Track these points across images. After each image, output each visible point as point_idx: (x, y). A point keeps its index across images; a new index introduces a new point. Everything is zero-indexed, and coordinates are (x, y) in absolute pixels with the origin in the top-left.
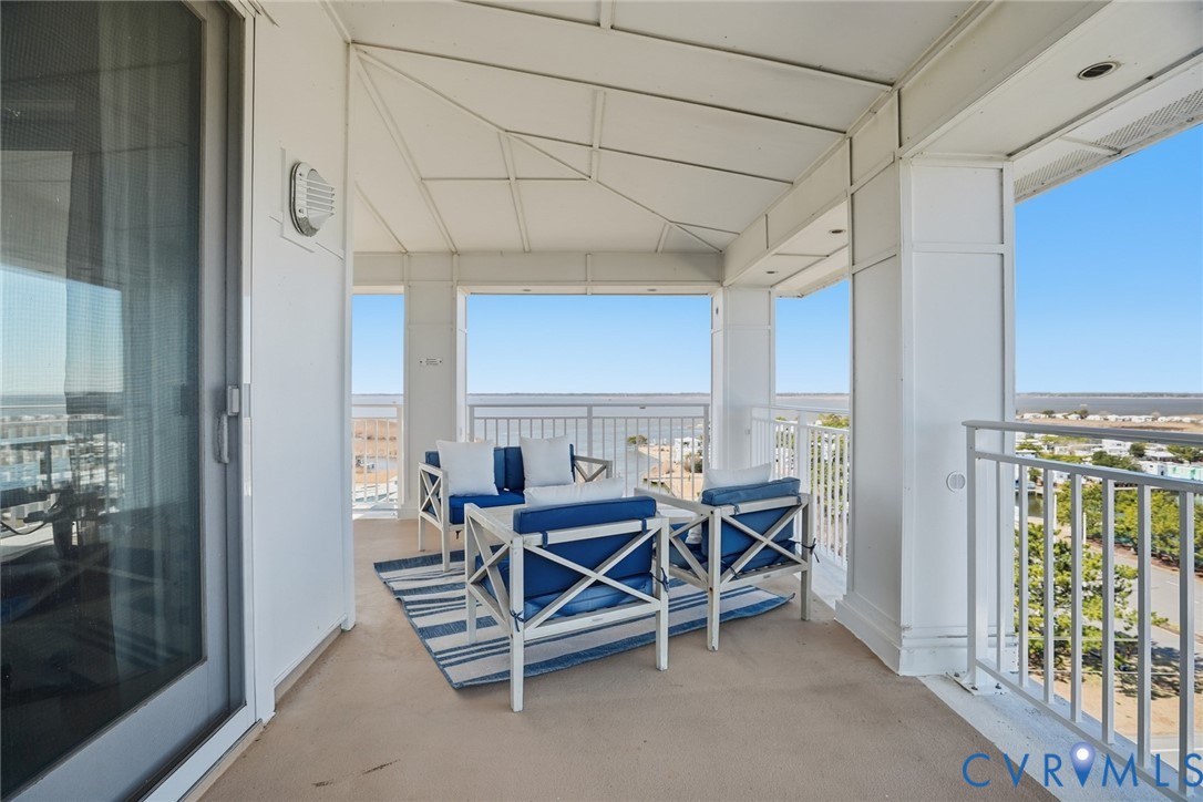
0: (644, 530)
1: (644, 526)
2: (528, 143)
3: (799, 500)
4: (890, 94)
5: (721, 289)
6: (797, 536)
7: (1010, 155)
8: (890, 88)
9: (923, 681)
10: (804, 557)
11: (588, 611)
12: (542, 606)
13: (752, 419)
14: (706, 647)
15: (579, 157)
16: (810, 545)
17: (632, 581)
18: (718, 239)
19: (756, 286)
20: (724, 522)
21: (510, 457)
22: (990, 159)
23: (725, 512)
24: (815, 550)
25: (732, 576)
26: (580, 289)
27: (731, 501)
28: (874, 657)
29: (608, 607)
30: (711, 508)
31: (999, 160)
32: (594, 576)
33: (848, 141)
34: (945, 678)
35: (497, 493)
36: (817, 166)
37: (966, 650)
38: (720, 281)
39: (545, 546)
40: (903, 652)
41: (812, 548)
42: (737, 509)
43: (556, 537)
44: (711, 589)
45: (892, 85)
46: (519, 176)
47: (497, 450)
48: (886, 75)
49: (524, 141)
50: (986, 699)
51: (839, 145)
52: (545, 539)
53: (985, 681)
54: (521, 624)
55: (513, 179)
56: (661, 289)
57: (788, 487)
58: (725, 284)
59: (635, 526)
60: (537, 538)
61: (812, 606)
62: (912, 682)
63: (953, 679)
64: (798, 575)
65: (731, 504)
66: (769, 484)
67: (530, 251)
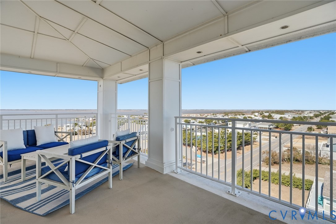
0: (107, 150)
1: (106, 148)
2: (48, 23)
3: (138, 138)
4: (161, 43)
5: (102, 80)
6: (136, 147)
7: (181, 62)
8: (161, 42)
9: (168, 174)
10: (138, 152)
11: (91, 176)
12: (79, 178)
13: (111, 117)
14: (119, 180)
15: (67, 33)
16: (140, 148)
17: (103, 165)
18: (103, 65)
19: (113, 80)
20: (123, 145)
21: (29, 133)
22: (178, 62)
23: (123, 142)
24: (141, 150)
25: (125, 159)
26: (54, 74)
27: (124, 139)
28: (158, 172)
29: (97, 174)
30: (120, 142)
31: (179, 62)
32: (94, 165)
33: (149, 50)
34: (172, 172)
35: (25, 148)
36: (139, 53)
37: (175, 165)
38: (102, 78)
39: (81, 158)
40: (164, 168)
41: (140, 149)
42: (126, 141)
43: (84, 155)
44: (120, 163)
45: (162, 42)
46: (39, 32)
47: (24, 131)
48: (161, 39)
49: (46, 21)
50: (180, 174)
51: (147, 50)
52: (81, 156)
53: (179, 170)
54: (74, 184)
55: (36, 32)
56: (83, 77)
57: (134, 134)
58: (104, 78)
59: (104, 149)
60: (79, 156)
61: (140, 164)
62: (166, 174)
63: (173, 172)
64: (137, 157)
65: (124, 140)
66: (130, 134)
67: (33, 58)
